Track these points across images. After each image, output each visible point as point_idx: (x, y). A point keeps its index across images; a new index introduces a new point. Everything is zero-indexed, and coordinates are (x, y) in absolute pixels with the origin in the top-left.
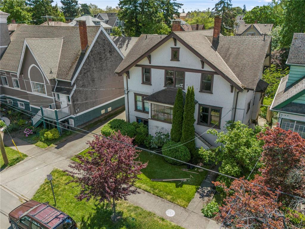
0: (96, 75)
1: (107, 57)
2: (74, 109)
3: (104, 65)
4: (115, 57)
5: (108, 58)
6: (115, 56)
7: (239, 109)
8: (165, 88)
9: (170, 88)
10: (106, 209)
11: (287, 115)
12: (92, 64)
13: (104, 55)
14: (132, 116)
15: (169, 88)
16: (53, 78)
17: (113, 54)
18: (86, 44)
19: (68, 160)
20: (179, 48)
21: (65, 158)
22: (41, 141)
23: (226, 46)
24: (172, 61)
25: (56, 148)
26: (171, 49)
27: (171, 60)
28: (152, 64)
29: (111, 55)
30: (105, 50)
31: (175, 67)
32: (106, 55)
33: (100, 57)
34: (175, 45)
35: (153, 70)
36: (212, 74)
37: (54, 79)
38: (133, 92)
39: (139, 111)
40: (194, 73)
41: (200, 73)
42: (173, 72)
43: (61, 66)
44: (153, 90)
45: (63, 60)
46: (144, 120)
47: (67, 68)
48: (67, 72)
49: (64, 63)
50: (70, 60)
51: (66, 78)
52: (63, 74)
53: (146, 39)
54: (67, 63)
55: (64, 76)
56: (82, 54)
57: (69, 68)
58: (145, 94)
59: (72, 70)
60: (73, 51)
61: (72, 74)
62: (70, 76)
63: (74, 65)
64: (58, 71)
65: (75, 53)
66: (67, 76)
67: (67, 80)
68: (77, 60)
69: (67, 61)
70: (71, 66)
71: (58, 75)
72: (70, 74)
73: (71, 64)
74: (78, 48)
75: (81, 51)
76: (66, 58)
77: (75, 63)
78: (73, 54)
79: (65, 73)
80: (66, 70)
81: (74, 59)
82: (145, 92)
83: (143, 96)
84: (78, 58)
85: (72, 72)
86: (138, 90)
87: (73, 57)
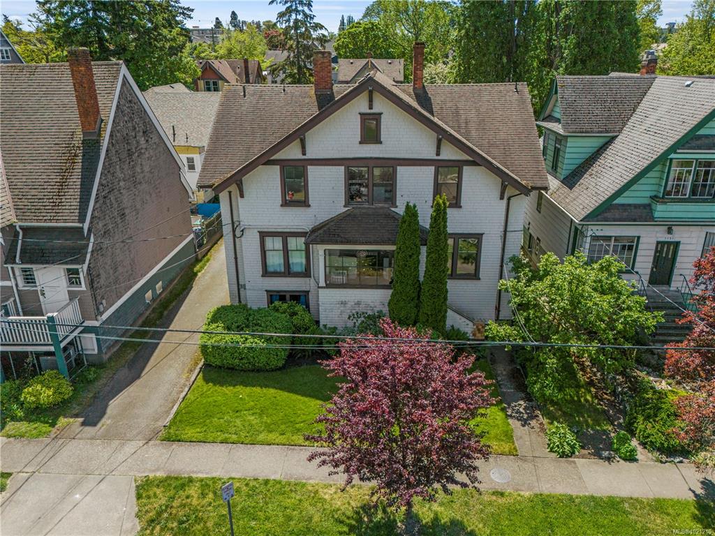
0: (126, 200)
1: (140, 147)
2: (94, 302)
3: (138, 169)
4: (155, 147)
5: (143, 151)
6: (155, 143)
7: (512, 231)
8: (347, 209)
9: (360, 208)
10: (371, 521)
11: (600, 228)
12: (116, 169)
13: (135, 142)
14: (254, 290)
15: (357, 208)
16: (8, 223)
17: (150, 140)
18: (97, 115)
19: (155, 445)
20: (380, 114)
21: (141, 443)
22: (14, 418)
23: (449, 105)
24: (364, 145)
25: (83, 424)
26: (359, 116)
27: (360, 143)
28: (308, 156)
29: (147, 141)
30: (135, 129)
31: (371, 158)
32: (138, 142)
33: (129, 148)
34: (371, 108)
35: (312, 171)
36: (458, 165)
37: (12, 226)
38: (256, 231)
39: (276, 274)
40: (419, 167)
41: (433, 165)
42: (366, 169)
43: (19, 184)
44: (313, 218)
45: (21, 166)
46: (291, 296)
47: (49, 187)
48: (52, 201)
49: (27, 174)
50: (46, 164)
51: (59, 218)
52: (41, 207)
53: (245, 97)
54: (40, 174)
55: (48, 211)
56: (90, 145)
57: (56, 187)
58: (292, 230)
59: (69, 194)
60: (48, 137)
61: (76, 203)
62: (72, 211)
63: (71, 176)
64: (16, 200)
65: (59, 142)
66: (57, 211)
67: (65, 221)
68: (75, 163)
69: (38, 168)
70: (58, 180)
71: (18, 211)
72: (69, 204)
73: (58, 174)
74: (64, 128)
75: (82, 136)
76: (26, 158)
77: (72, 172)
78: (53, 145)
79: (48, 204)
80: (47, 194)
81: (62, 161)
82: (292, 224)
83: (285, 236)
84: (76, 155)
85: (72, 197)
86: (271, 224)
87: (57, 155)
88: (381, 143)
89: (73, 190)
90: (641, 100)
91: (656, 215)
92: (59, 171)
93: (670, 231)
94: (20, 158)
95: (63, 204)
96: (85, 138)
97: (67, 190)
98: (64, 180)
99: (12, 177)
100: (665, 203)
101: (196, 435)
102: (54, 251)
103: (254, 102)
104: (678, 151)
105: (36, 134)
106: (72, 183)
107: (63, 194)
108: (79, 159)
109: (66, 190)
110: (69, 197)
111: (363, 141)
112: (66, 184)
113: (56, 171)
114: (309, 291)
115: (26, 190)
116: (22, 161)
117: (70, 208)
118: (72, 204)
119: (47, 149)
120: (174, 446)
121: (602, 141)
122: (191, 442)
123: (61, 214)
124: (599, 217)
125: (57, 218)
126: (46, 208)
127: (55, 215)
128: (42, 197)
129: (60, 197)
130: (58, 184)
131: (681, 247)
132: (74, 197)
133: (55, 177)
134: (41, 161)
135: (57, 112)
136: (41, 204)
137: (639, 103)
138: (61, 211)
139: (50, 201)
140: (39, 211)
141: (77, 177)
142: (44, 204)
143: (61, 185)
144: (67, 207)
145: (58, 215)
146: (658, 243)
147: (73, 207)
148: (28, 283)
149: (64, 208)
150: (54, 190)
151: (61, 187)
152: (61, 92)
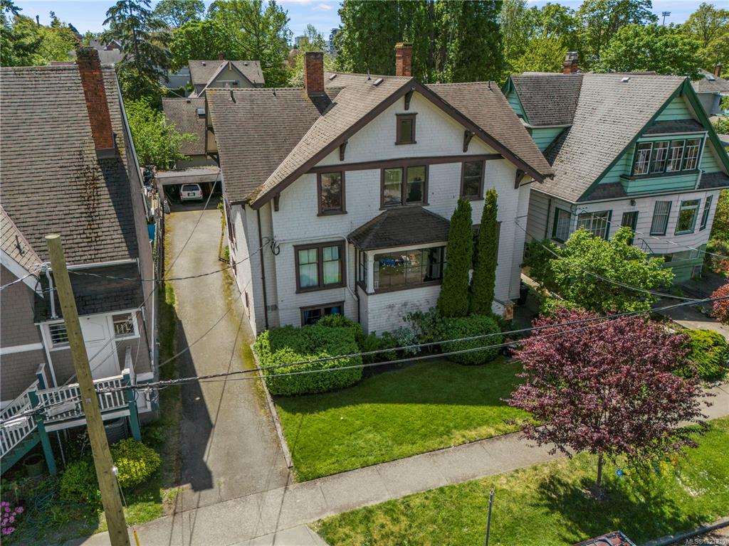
8: (382, 212)
11: (585, 206)
14: (287, 309)
19: (297, 488)
20: (415, 114)
21: (280, 491)
24: (400, 146)
26: (395, 118)
27: (396, 144)
28: (347, 160)
31: (406, 159)
34: (407, 108)
35: (350, 176)
36: (482, 160)
38: (291, 245)
39: (309, 289)
40: (448, 164)
42: (400, 170)
43: (28, 220)
44: (350, 225)
45: (22, 198)
46: (326, 309)
47: (73, 220)
48: (85, 236)
49: (35, 207)
50: (58, 193)
51: (103, 255)
52: (73, 246)
53: (235, 102)
54: (55, 205)
55: (84, 249)
56: (110, 165)
57: (83, 219)
58: (329, 240)
59: (105, 225)
60: (46, 159)
61: (118, 236)
62: (117, 245)
63: (99, 204)
64: (34, 240)
65: (64, 165)
66: (97, 247)
67: (112, 258)
68: (97, 188)
69: (48, 198)
70: (83, 211)
71: (42, 253)
72: (110, 237)
73: (79, 203)
74: (65, 146)
75: (95, 155)
76: (26, 187)
77: (98, 200)
78: (58, 169)
79: (81, 240)
80: (74, 228)
81: (79, 187)
82: (328, 233)
83: (319, 247)
84: (95, 179)
85: (110, 229)
86: (306, 236)
87: (69, 180)
88: (415, 143)
89: (108, 221)
90: (579, 95)
91: (629, 190)
92: (79, 199)
93: (633, 203)
94: (17, 188)
95: (101, 238)
96: (100, 158)
97: (101, 222)
98: (91, 210)
99: (14, 213)
100: (634, 180)
101: (332, 466)
102: (98, 297)
103: (249, 108)
104: (643, 135)
105: (28, 156)
106: (103, 213)
107: (96, 226)
108: (102, 183)
109: (98, 222)
110: (107, 229)
111: (399, 142)
112: (97, 214)
113: (75, 200)
114: (344, 301)
115: (43, 227)
116: (20, 192)
117: (112, 242)
118: (113, 237)
119: (51, 174)
120: (318, 484)
121: (558, 131)
122: (331, 475)
123: (103, 251)
124: (589, 196)
125: (99, 256)
126: (80, 245)
127: (96, 252)
128: (69, 233)
129: (94, 231)
130: (85, 215)
131: (640, 216)
132: (113, 228)
133: (77, 207)
134: (49, 190)
135: (47, 128)
136: (71, 241)
137: (578, 98)
138: (102, 247)
139: (82, 236)
140: (73, 250)
141: (107, 204)
142: (75, 241)
143: (89, 217)
144: (108, 242)
145: (99, 252)
146: (624, 214)
147: (116, 241)
148: (58, 341)
149: (105, 242)
150: (82, 223)
151: (90, 219)
152: (43, 103)
